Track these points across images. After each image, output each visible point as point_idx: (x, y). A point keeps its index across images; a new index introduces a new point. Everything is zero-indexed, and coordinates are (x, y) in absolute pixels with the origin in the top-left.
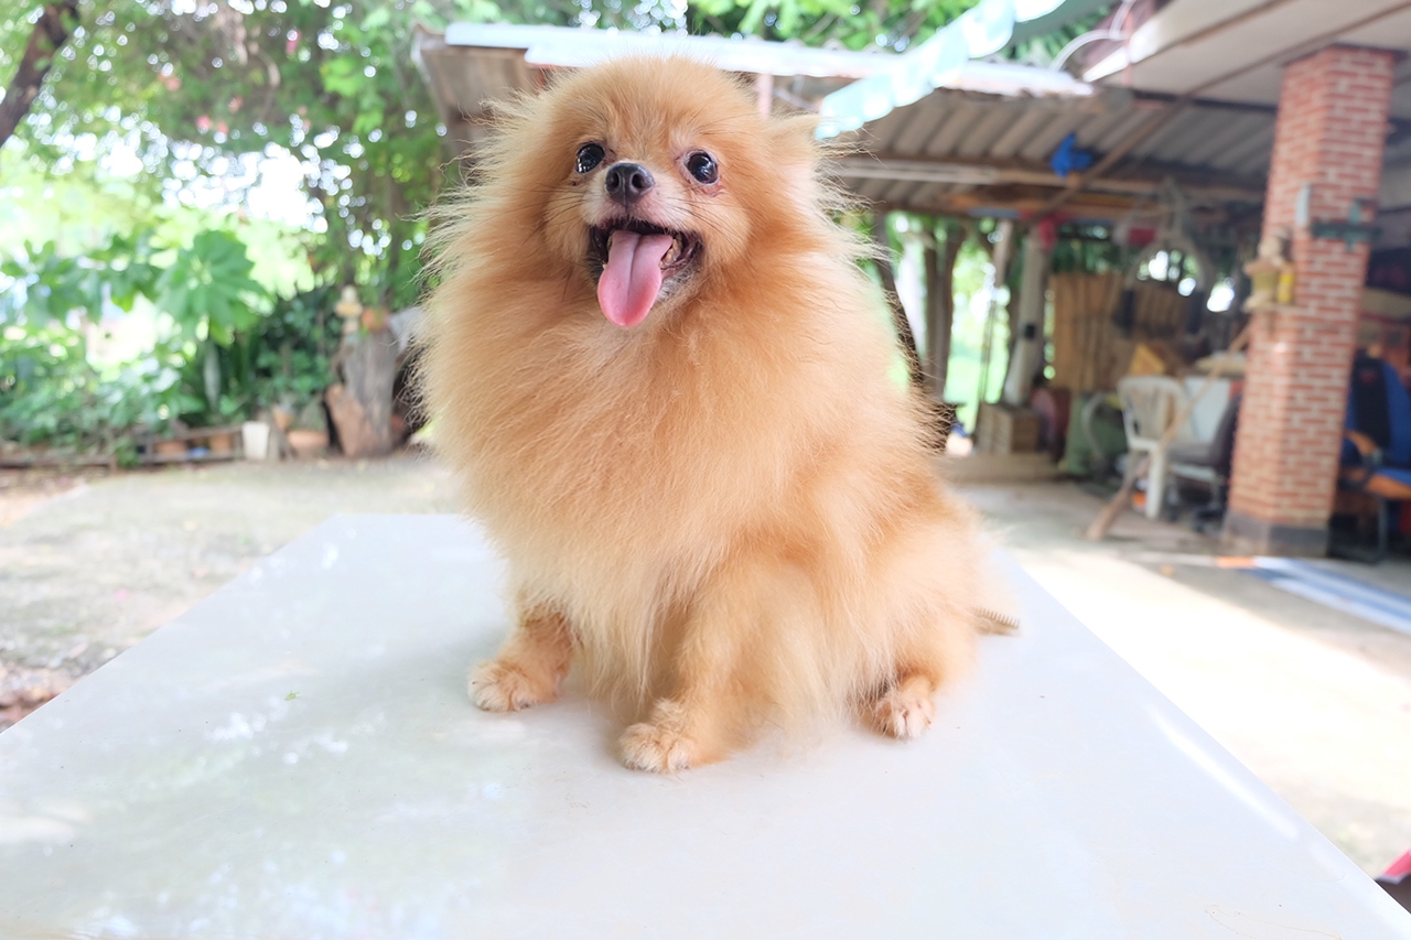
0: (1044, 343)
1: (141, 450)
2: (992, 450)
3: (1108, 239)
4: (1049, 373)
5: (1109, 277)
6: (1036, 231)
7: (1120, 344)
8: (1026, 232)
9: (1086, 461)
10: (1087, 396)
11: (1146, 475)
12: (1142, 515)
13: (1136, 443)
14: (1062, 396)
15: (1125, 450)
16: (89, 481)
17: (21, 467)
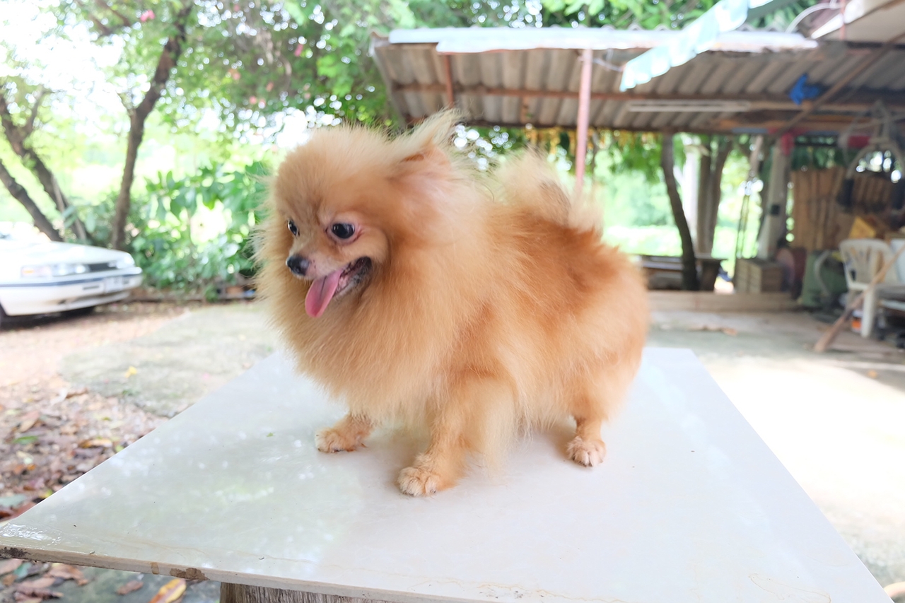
0: (786, 217)
1: (219, 291)
2: (748, 290)
3: (834, 145)
4: (790, 238)
5: (835, 172)
6: (780, 142)
7: (842, 217)
8: (773, 143)
9: (817, 297)
10: (818, 253)
11: (861, 306)
12: (859, 334)
13: (852, 285)
14: (800, 253)
15: (846, 290)
16: (191, 310)
17: (156, 301)
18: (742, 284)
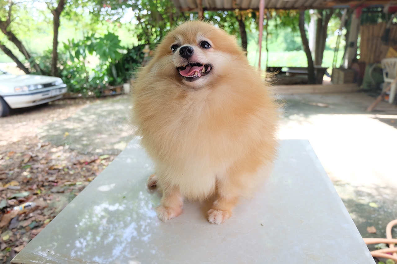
0: (357, 48)
1: (101, 92)
2: (338, 83)
3: (381, 11)
4: (358, 57)
5: (381, 24)
6: (355, 11)
7: (383, 47)
8: (352, 12)
9: (369, 84)
10: (371, 65)
11: (390, 90)
12: (387, 102)
13: (386, 80)
14: (362, 64)
15: (383, 82)
17: (74, 98)
18: (335, 80)
